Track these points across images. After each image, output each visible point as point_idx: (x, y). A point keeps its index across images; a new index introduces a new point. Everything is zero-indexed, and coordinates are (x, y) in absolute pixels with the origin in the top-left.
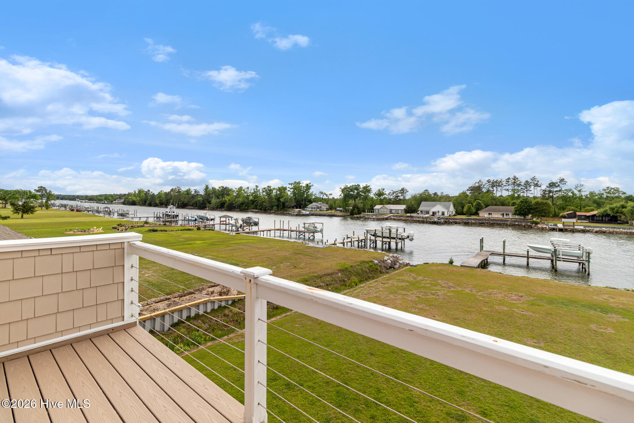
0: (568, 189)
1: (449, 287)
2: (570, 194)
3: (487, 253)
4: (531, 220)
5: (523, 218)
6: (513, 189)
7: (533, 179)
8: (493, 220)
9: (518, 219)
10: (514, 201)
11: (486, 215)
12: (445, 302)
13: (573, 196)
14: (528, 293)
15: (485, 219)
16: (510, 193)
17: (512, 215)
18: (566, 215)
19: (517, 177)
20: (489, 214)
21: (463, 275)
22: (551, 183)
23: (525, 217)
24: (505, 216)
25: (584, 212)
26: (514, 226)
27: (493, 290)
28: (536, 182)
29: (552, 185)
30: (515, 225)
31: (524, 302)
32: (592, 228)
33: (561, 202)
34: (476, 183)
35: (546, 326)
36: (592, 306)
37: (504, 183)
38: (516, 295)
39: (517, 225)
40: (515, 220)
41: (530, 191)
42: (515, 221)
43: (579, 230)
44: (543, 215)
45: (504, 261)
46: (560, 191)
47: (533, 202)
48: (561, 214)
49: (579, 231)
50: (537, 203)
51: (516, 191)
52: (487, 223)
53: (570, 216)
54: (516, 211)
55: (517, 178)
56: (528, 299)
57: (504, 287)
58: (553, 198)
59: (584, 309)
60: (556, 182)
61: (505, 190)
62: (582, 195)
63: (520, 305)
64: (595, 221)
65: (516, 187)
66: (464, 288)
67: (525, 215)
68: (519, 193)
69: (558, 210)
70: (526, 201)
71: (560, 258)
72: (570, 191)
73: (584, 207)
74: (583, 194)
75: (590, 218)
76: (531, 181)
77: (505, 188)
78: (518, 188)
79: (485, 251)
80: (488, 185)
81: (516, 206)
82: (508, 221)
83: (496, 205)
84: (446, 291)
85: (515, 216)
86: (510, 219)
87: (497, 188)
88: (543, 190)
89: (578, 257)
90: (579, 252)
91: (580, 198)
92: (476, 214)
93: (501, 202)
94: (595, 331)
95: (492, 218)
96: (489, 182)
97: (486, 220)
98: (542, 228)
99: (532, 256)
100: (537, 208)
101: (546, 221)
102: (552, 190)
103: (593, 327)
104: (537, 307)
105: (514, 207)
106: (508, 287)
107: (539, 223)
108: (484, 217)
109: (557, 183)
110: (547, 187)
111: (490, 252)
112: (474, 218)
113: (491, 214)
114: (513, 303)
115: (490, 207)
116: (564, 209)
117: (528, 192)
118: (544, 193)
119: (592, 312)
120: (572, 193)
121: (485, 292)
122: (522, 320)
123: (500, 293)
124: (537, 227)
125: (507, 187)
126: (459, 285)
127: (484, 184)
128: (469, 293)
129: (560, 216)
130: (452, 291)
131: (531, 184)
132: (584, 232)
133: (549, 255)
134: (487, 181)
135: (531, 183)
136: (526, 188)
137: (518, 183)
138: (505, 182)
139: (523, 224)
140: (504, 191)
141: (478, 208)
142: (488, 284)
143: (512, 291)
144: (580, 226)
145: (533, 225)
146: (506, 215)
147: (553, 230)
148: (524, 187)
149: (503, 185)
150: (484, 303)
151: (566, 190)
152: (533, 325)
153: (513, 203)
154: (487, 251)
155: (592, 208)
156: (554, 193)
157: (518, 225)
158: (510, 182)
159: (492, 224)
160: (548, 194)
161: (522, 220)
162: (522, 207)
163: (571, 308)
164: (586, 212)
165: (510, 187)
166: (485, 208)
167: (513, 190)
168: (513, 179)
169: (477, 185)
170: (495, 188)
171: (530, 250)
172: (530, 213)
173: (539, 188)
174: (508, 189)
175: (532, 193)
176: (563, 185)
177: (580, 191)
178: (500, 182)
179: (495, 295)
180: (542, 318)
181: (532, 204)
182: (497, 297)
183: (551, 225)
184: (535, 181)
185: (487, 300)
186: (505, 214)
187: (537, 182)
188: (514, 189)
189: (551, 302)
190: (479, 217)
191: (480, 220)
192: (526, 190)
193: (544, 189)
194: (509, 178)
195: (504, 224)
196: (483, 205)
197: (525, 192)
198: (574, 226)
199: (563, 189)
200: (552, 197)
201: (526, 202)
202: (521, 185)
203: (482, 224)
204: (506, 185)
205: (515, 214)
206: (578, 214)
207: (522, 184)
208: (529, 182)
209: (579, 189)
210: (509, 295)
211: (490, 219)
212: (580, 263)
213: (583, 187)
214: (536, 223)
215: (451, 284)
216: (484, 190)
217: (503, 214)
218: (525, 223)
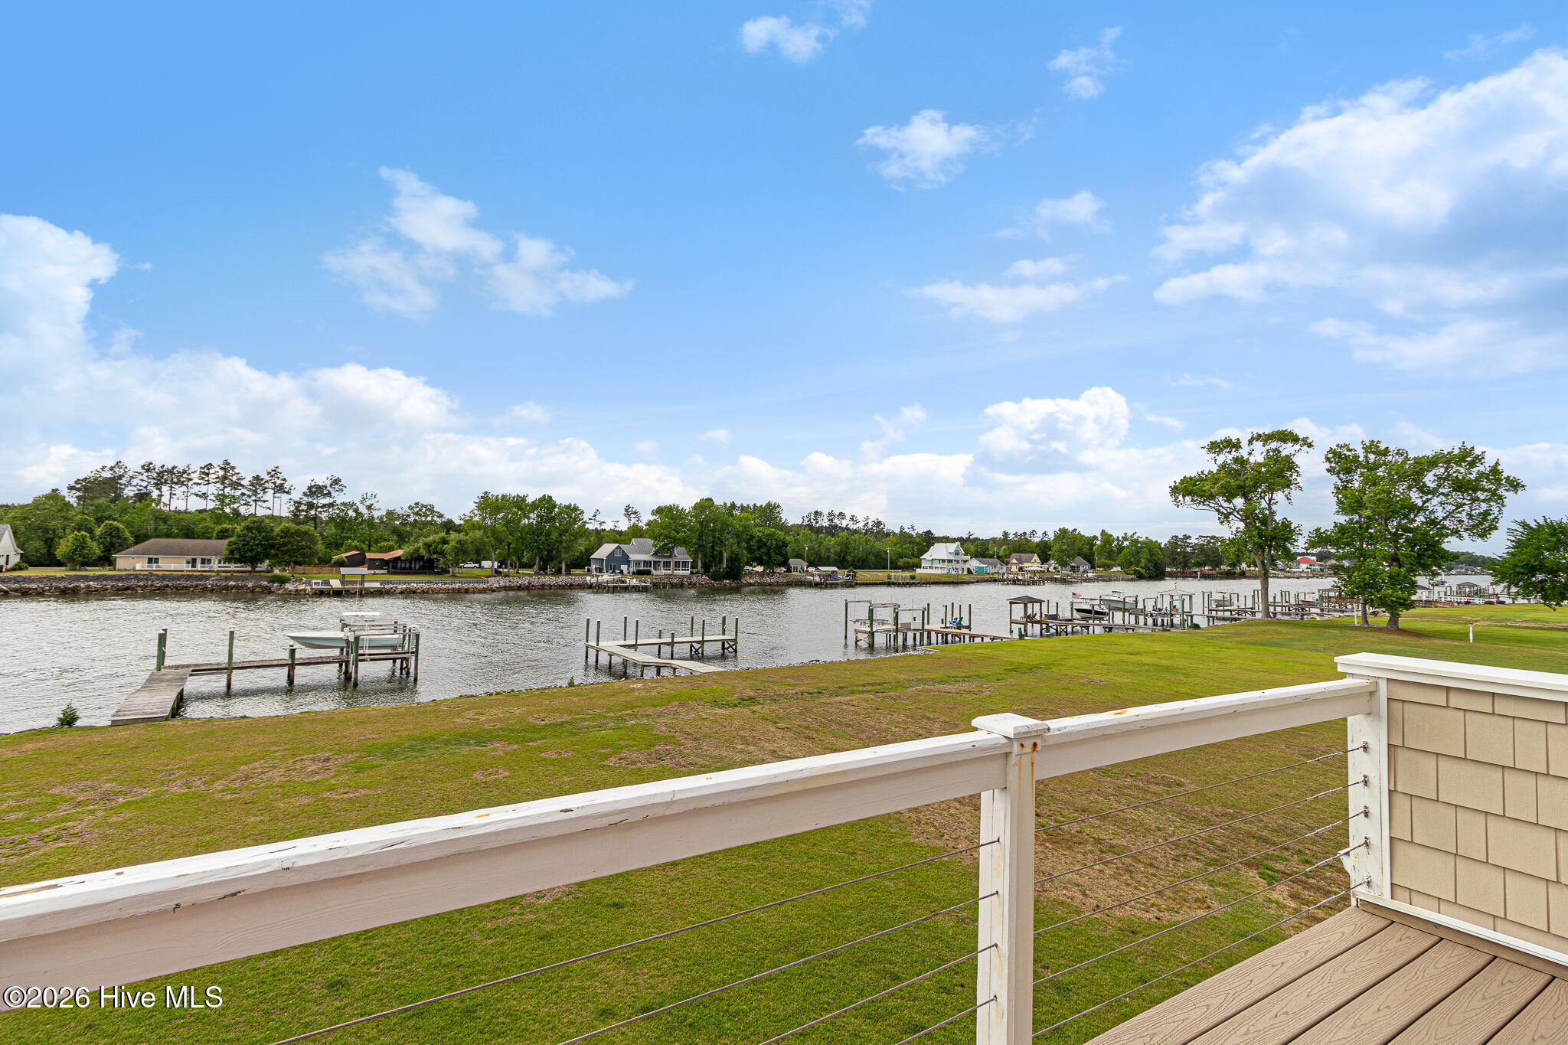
0: (347, 501)
1: (106, 797)
2: (351, 513)
3: (180, 671)
4: (270, 574)
5: (249, 568)
6: (218, 495)
7: (273, 473)
8: (164, 577)
9: (234, 572)
10: (225, 526)
11: (140, 565)
12: (114, 846)
13: (356, 518)
14: (337, 748)
15: (137, 577)
16: (211, 505)
17: (220, 562)
18: (346, 560)
19: (232, 465)
20: (150, 561)
21: (137, 748)
22: (312, 487)
23: (253, 567)
24: (199, 567)
25: (377, 552)
26: (222, 591)
27: (251, 766)
28: (278, 482)
29: (315, 490)
30: (227, 588)
31: (338, 771)
32: (395, 585)
33: (333, 530)
34: (103, 468)
35: (406, 807)
36: (462, 738)
37: (195, 477)
38: (313, 760)
39: (233, 587)
40: (229, 574)
41: (265, 501)
42: (227, 579)
43: (372, 590)
44: (298, 560)
45: (229, 685)
46: (331, 505)
47: (277, 530)
48: (335, 558)
49: (372, 593)
50: (286, 532)
51: (227, 501)
52: (144, 587)
53: (353, 562)
54: (232, 552)
55: (233, 468)
56: (344, 761)
57: (275, 748)
58: (315, 522)
59: (452, 749)
60: (324, 484)
61: (197, 495)
62: (373, 517)
63: (333, 781)
64: (397, 571)
65: (228, 490)
66: (162, 784)
67: (254, 561)
68: (235, 506)
69: (326, 548)
70: (258, 526)
71: (364, 655)
72: (352, 506)
73: (376, 542)
74: (376, 514)
75: (391, 564)
76: (267, 478)
77: (196, 489)
78: (232, 492)
79: (169, 667)
80: (145, 478)
81: (232, 539)
82: (207, 578)
83: (168, 536)
84: (100, 814)
85: (227, 564)
86: (213, 574)
87: (171, 487)
88: (295, 502)
89: (394, 647)
90: (397, 636)
91: (370, 523)
92: (106, 560)
93: (186, 528)
94: (484, 782)
95: (161, 573)
96: (148, 470)
97: (139, 580)
98: (297, 590)
99: (301, 661)
100: (284, 544)
101: (304, 573)
102: (315, 501)
103: (477, 776)
104: (371, 773)
105: (226, 541)
106: (286, 747)
107: (290, 580)
108: (134, 570)
109: (326, 488)
110: (305, 494)
111: (188, 666)
112: (97, 573)
113: (156, 561)
114: (317, 782)
115: (153, 540)
116: (337, 545)
117: (258, 503)
118: (297, 508)
119: (465, 750)
120: (356, 511)
121: (232, 777)
122: (354, 813)
123: (274, 767)
124: (286, 589)
125: (203, 489)
126: (140, 782)
127: (131, 473)
128: (184, 794)
129: (332, 562)
130: (123, 805)
131: (266, 485)
132: (381, 594)
133: (336, 652)
134: (143, 467)
135: (267, 482)
136: (255, 493)
137: (234, 479)
138: (197, 475)
139: (250, 585)
140: (193, 496)
141: (112, 545)
142: (230, 754)
143: (301, 752)
144: (374, 581)
145: (275, 585)
146: (203, 561)
147: (321, 594)
148: (250, 490)
149: (190, 483)
150: (244, 806)
151: (344, 504)
152: (380, 815)
153: (222, 532)
154: (177, 667)
155: (391, 543)
156: (319, 510)
157: (237, 587)
158: (214, 476)
159: (159, 589)
160: (306, 511)
161: (247, 574)
162: (249, 542)
163: (431, 752)
164: (381, 552)
165: (212, 489)
166: (136, 543)
167: (221, 498)
168: (221, 468)
169: (107, 474)
170: (165, 489)
171: (297, 646)
172: (267, 556)
173: (285, 497)
174: (204, 494)
175: (269, 508)
176: (338, 493)
177: (369, 507)
178: (184, 472)
179: (263, 776)
180: (389, 793)
181: (275, 534)
182: (271, 779)
183: (317, 583)
184: (278, 478)
185: (246, 795)
186: (199, 561)
187: (282, 482)
188: (221, 495)
189: (390, 752)
190: (115, 570)
191: (119, 578)
192: (253, 498)
193: (297, 499)
194: (211, 464)
195: (196, 586)
196: (127, 534)
197: (253, 503)
198: (362, 583)
199: (338, 502)
200: (315, 518)
201: (260, 529)
202: (243, 486)
203: (129, 589)
204: (200, 481)
205: (228, 560)
206: (369, 556)
207: (245, 482)
208: (262, 479)
209: (368, 504)
210: (298, 765)
211: (152, 575)
212: (394, 660)
213: (376, 500)
214: (283, 581)
215: (108, 785)
216: (129, 492)
217: (194, 560)
218: (253, 581)
